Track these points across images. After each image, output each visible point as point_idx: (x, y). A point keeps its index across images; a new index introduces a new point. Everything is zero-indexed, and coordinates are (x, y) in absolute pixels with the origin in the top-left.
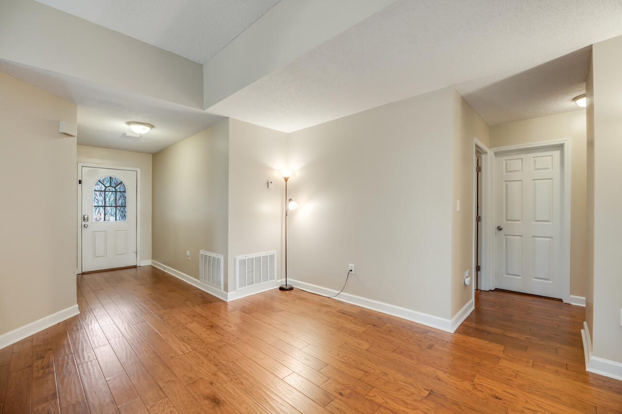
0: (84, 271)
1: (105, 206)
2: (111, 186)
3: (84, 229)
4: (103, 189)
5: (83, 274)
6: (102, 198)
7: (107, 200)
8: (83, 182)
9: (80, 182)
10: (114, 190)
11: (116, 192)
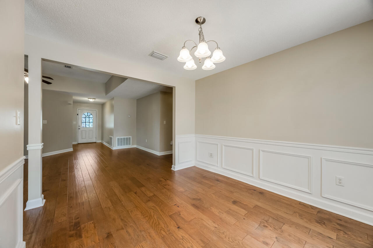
0: (79, 143)
1: (85, 122)
2: (87, 116)
3: (79, 130)
4: (85, 117)
5: (78, 144)
6: (85, 120)
7: (86, 120)
8: (79, 114)
9: (78, 114)
10: (88, 117)
11: (89, 117)
